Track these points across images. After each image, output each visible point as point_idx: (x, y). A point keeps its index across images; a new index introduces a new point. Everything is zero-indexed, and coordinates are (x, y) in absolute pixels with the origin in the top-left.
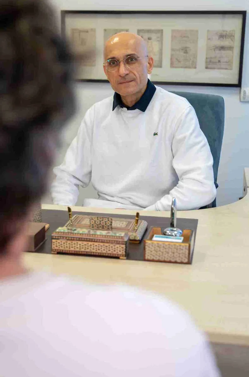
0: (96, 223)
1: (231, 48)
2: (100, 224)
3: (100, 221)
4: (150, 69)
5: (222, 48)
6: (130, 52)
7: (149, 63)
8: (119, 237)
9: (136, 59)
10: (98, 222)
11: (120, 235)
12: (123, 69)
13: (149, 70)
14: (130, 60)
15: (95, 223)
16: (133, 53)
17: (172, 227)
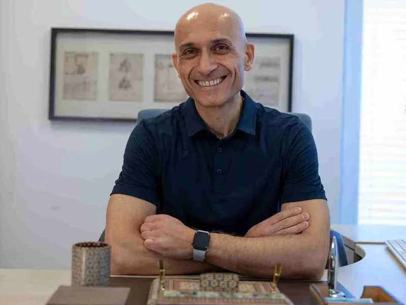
0: (212, 284)
1: (276, 79)
2: (219, 286)
3: (219, 281)
4: (248, 62)
5: (266, 79)
6: (219, 36)
7: (247, 54)
8: (276, 300)
9: (228, 48)
10: (214, 283)
11: (277, 298)
12: (206, 63)
13: (248, 64)
14: (218, 49)
15: (210, 285)
16: (224, 37)
17: (332, 289)
